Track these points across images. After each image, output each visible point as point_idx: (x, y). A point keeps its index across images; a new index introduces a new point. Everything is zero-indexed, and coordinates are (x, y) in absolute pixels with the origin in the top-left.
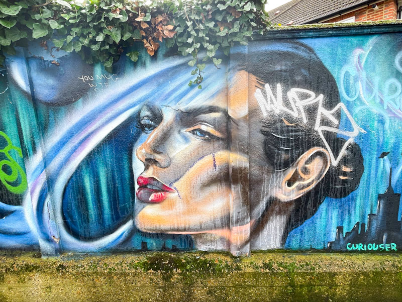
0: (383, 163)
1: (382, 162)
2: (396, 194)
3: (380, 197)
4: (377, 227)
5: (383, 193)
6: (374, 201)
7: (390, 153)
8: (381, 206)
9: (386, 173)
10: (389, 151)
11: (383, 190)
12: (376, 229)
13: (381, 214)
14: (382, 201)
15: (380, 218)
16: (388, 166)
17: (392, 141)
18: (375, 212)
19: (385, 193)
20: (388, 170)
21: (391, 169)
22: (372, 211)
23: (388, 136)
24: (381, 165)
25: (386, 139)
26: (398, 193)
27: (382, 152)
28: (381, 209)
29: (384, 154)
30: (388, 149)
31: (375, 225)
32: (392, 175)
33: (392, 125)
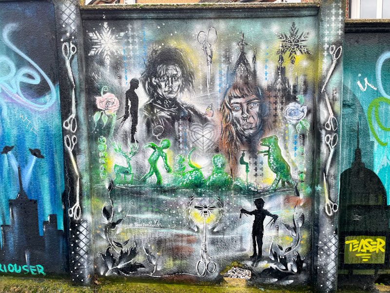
0: (8, 159)
1: (6, 158)
2: (31, 200)
3: (11, 203)
4: (14, 241)
5: (15, 199)
6: (4, 208)
7: (14, 148)
8: (15, 215)
9: (13, 172)
10: (13, 145)
11: (13, 195)
12: (14, 245)
13: (16, 226)
14: (15, 209)
15: (16, 231)
16: (15, 164)
17: (14, 132)
18: (9, 223)
19: (17, 199)
20: (16, 169)
21: (19, 168)
22: (4, 221)
23: (9, 126)
24: (6, 162)
25: (6, 130)
26: (33, 198)
27: (3, 147)
28: (15, 219)
29: (7, 149)
30: (12, 142)
31: (12, 239)
32: (22, 176)
33: (11, 113)
